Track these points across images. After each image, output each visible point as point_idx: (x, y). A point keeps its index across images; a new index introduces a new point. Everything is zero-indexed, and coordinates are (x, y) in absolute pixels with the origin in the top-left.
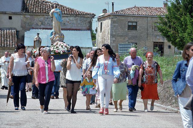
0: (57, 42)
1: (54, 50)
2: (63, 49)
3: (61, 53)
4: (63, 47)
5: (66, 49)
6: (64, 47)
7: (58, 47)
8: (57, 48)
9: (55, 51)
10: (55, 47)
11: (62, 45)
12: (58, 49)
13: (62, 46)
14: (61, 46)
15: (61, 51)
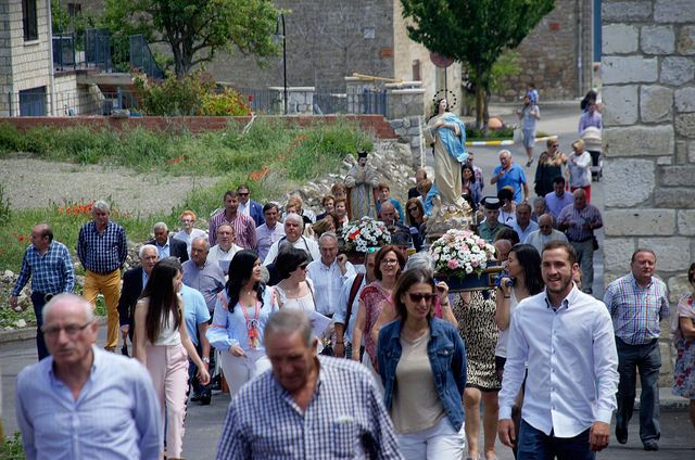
0: (452, 231)
1: (442, 259)
2: (473, 255)
3: (469, 269)
4: (473, 249)
5: (483, 255)
6: (477, 251)
7: (457, 251)
8: (454, 254)
9: (446, 261)
10: (446, 249)
11: (469, 241)
12: (457, 257)
13: (470, 247)
14: (465, 246)
15: (468, 265)
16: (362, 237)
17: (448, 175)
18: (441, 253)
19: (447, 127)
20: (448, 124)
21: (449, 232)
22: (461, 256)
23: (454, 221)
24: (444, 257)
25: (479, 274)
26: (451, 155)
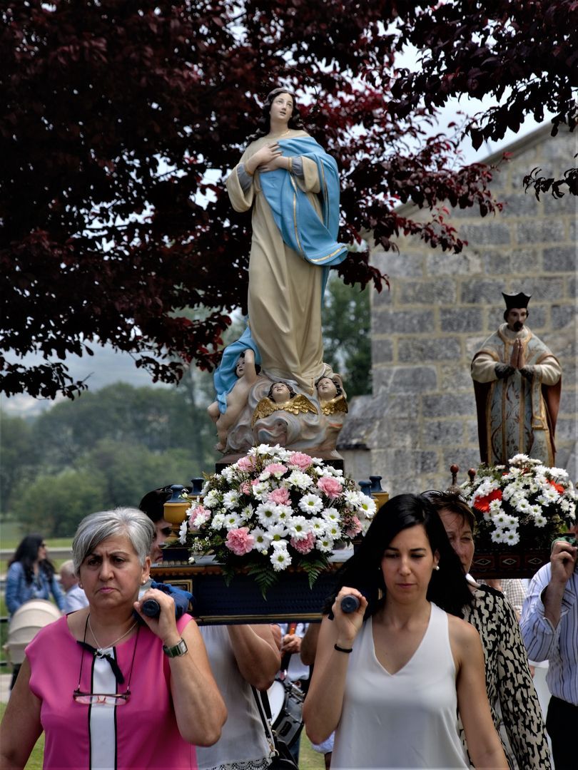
0: (264, 449)
1: (216, 525)
2: (301, 520)
3: (281, 559)
4: (304, 503)
5: (330, 523)
6: (311, 502)
7: (256, 503)
8: (248, 512)
9: (224, 531)
10: (230, 498)
11: (300, 479)
12: (253, 522)
13: (296, 495)
14: (281, 493)
15: (280, 546)
16: (508, 508)
17: (280, 296)
18: (218, 507)
19: (283, 169)
20: (286, 159)
21: (252, 451)
22: (263, 519)
23: (280, 423)
24: (219, 520)
25: (314, 575)
26: (288, 243)
